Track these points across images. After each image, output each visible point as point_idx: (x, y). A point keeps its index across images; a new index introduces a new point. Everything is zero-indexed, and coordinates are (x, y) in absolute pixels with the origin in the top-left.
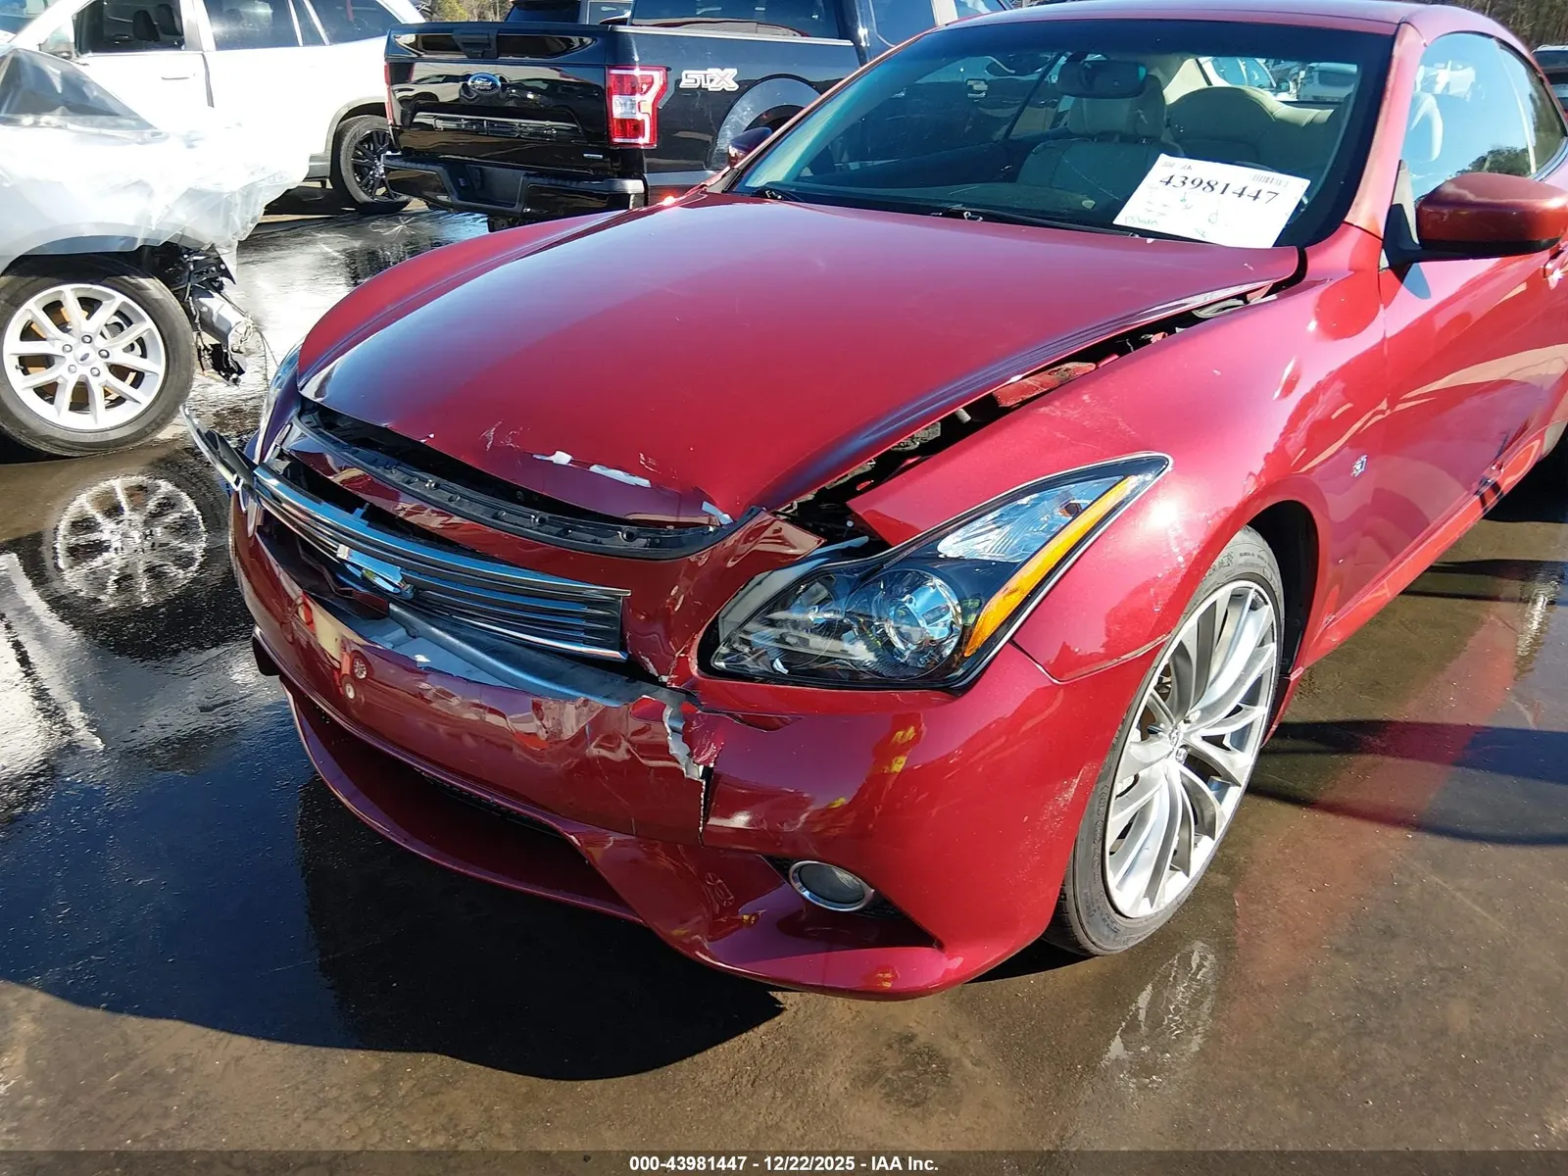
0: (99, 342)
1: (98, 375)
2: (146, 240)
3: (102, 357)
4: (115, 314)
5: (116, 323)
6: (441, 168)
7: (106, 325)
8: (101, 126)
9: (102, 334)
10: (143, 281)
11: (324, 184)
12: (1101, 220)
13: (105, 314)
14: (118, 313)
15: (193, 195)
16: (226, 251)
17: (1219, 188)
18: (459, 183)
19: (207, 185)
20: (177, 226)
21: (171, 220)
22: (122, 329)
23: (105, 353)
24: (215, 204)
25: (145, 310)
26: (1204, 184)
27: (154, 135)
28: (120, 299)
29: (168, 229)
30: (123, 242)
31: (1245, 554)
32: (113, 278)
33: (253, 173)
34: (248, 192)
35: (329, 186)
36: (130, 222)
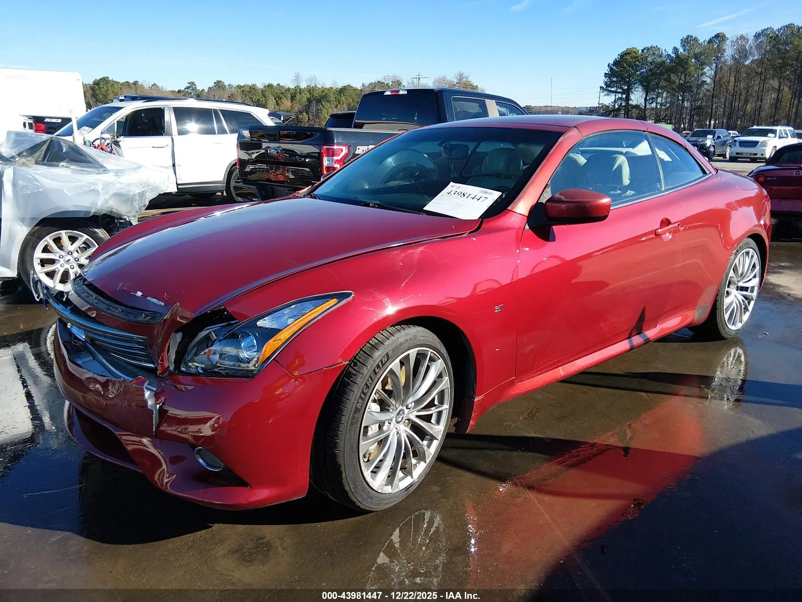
0: (75, 255)
1: (73, 268)
2: (95, 213)
3: (76, 261)
4: (83, 243)
5: (84, 247)
6: (255, 187)
7: (79, 248)
8: (82, 167)
9: (77, 251)
10: (96, 230)
11: (223, 193)
12: (419, 209)
13: (78, 243)
14: (85, 243)
15: (117, 195)
16: (132, 218)
17: (466, 196)
18: (262, 193)
19: (124, 191)
20: (109, 207)
21: (108, 205)
22: (86, 249)
23: (77, 259)
24: (126, 198)
25: (96, 242)
26: (462, 194)
27: (104, 170)
28: (86, 237)
29: (105, 208)
30: (84, 213)
31: (424, 336)
32: (84, 229)
33: (143, 187)
34: (142, 195)
35: (225, 194)
36: (87, 205)
